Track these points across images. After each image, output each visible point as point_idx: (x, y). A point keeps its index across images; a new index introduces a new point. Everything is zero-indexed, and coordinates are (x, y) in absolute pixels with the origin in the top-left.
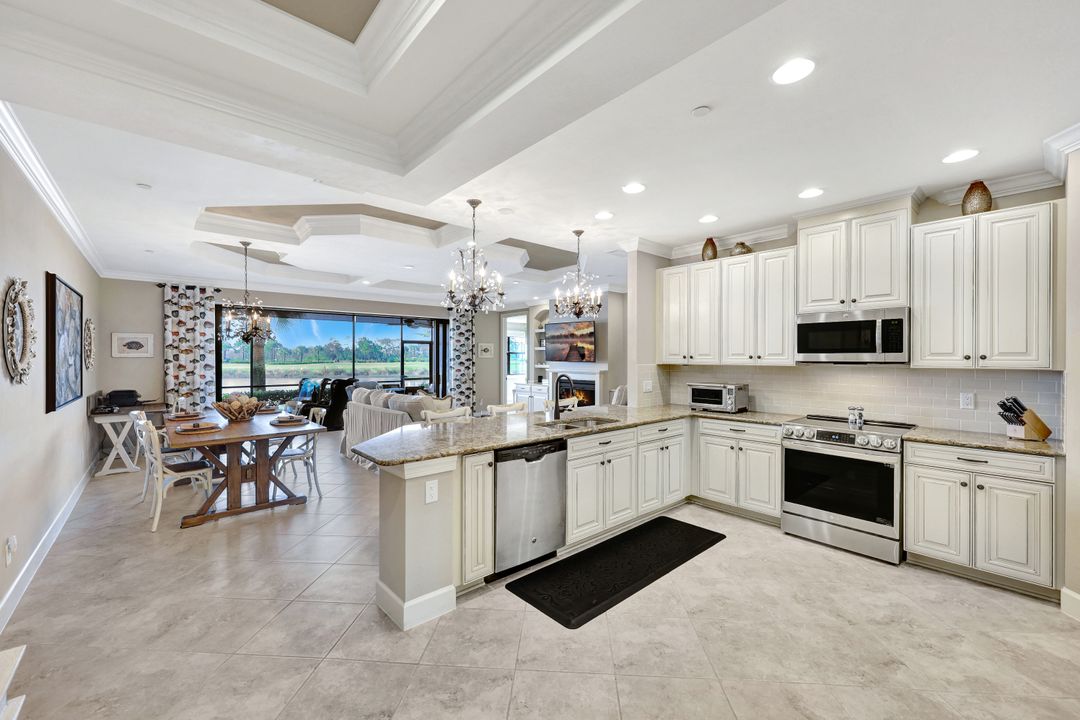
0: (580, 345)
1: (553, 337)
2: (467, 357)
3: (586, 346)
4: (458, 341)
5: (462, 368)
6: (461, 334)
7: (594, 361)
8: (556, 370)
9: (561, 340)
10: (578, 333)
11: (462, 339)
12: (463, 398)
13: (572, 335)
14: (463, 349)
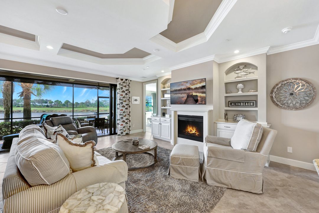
0: (194, 94)
1: (176, 91)
2: (126, 103)
3: (199, 94)
4: (122, 95)
5: (124, 109)
6: (123, 91)
7: (205, 104)
8: (176, 110)
9: (181, 92)
10: (193, 87)
11: (124, 94)
12: (124, 124)
13: (189, 89)
14: (124, 99)
